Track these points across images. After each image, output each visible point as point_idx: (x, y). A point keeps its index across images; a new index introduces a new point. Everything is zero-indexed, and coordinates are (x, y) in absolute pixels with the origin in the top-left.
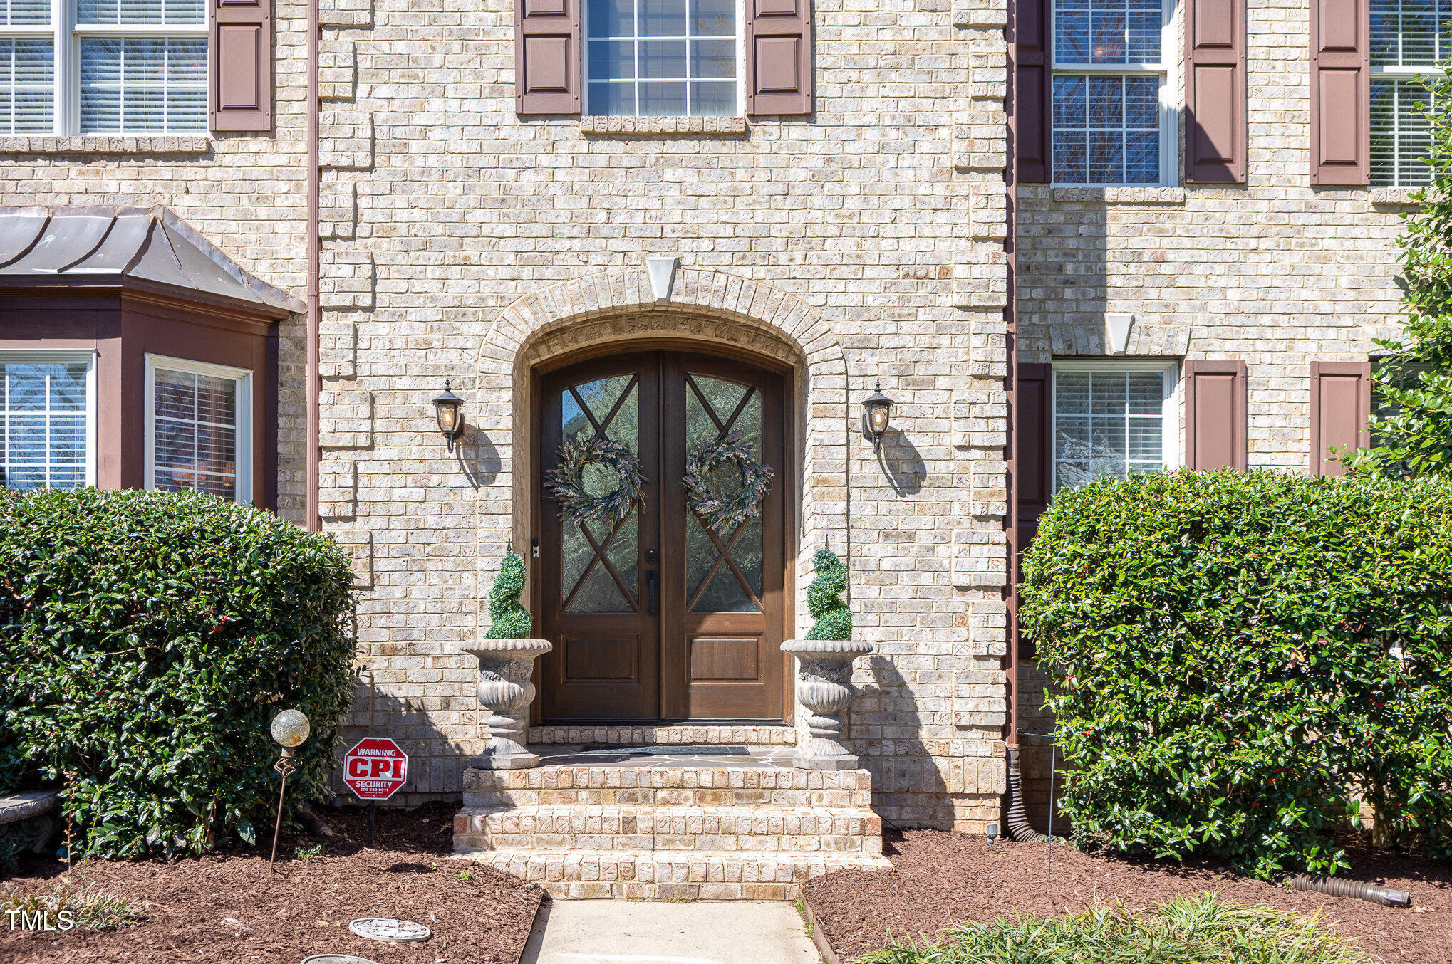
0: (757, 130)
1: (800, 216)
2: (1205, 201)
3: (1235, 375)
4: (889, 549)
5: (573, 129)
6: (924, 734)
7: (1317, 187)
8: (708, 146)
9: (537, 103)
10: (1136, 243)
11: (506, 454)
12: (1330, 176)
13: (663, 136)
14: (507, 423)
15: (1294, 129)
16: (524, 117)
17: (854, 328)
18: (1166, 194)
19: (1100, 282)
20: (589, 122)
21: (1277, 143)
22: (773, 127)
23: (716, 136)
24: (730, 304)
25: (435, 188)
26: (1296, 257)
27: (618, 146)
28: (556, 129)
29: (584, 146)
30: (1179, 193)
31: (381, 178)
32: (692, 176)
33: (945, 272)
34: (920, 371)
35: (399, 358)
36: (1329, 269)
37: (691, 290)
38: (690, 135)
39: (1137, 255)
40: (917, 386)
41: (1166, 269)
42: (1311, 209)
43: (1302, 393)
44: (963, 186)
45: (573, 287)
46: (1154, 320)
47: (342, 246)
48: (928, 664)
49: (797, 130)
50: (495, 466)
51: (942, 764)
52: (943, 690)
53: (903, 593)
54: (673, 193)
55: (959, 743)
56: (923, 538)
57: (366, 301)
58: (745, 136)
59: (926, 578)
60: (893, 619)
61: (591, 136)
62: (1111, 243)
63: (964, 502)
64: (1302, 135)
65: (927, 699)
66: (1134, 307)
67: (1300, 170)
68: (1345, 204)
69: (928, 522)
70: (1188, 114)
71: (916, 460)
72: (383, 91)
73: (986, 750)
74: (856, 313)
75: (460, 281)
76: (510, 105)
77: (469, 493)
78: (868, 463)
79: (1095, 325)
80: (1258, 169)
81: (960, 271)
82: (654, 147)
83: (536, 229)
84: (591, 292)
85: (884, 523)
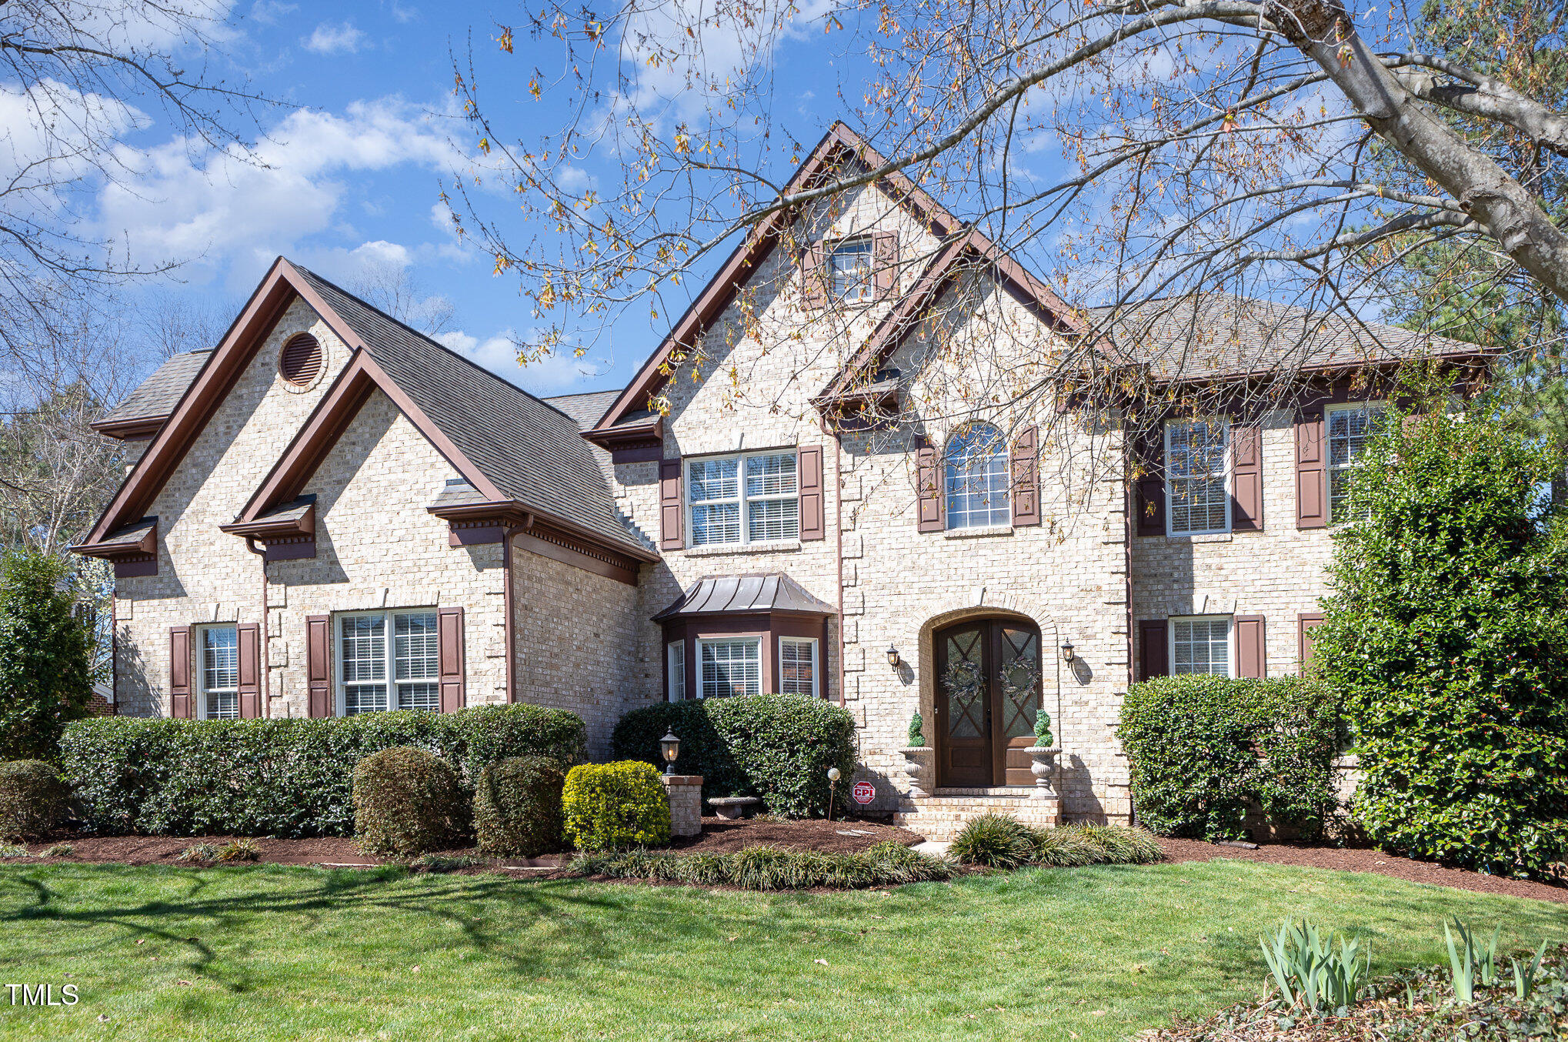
0: (1017, 531)
1: (1036, 567)
2: (1243, 539)
3: (1260, 622)
4: (1077, 709)
5: (941, 536)
6: (1094, 789)
7: (1300, 529)
8: (997, 539)
9: (926, 527)
10: (1208, 561)
11: (916, 672)
12: (1305, 523)
13: (977, 537)
14: (917, 659)
15: (1288, 501)
16: (921, 533)
17: (1059, 614)
18: (1222, 537)
19: (1191, 580)
20: (947, 533)
21: (1278, 509)
22: (1023, 530)
23: (999, 535)
24: (1006, 606)
25: (888, 564)
26: (1289, 563)
27: (959, 542)
28: (935, 536)
29: (946, 542)
30: (1228, 536)
31: (866, 561)
32: (988, 552)
33: (1099, 588)
34: (1089, 632)
35: (874, 634)
36: (1306, 568)
37: (990, 601)
38: (988, 536)
39: (1209, 567)
40: (1088, 638)
41: (1223, 572)
42: (1296, 539)
43: (1294, 629)
44: (1106, 550)
45: (942, 603)
46: (1218, 597)
47: (850, 589)
48: (1094, 757)
49: (1035, 530)
50: (912, 676)
51: (1102, 801)
52: (1103, 769)
53: (1084, 728)
54: (982, 560)
55: (1110, 792)
56: (1092, 704)
57: (860, 611)
58: (1012, 534)
59: (1093, 721)
60: (1080, 739)
61: (948, 538)
62: (1196, 562)
63: (1110, 688)
64: (1292, 504)
65: (1094, 773)
66: (1207, 591)
67: (1291, 520)
68: (1315, 536)
69: (1093, 697)
70: (1234, 500)
71: (1088, 670)
72: (865, 525)
73: (1122, 795)
74: (1060, 608)
75: (898, 601)
76: (915, 528)
77: (902, 688)
78: (1067, 673)
79: (1189, 602)
80: (1268, 522)
81: (1105, 588)
82: (974, 541)
83: (927, 578)
84: (950, 603)
85: (1076, 698)
